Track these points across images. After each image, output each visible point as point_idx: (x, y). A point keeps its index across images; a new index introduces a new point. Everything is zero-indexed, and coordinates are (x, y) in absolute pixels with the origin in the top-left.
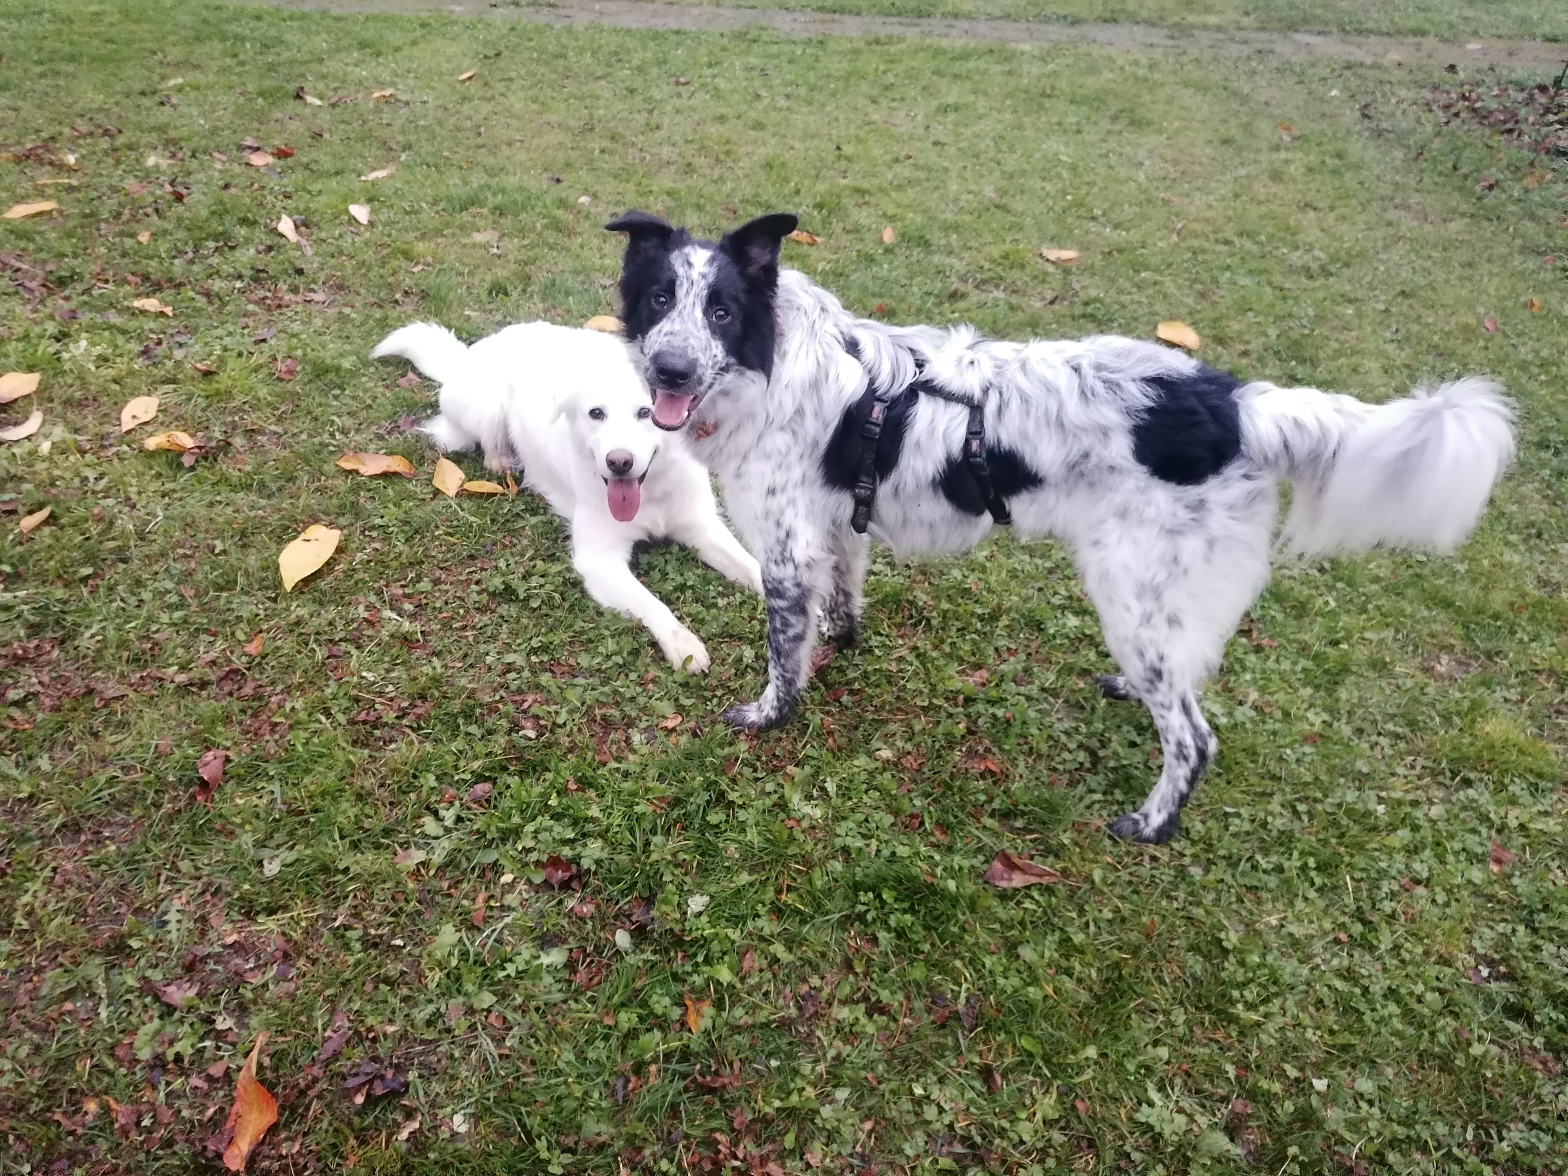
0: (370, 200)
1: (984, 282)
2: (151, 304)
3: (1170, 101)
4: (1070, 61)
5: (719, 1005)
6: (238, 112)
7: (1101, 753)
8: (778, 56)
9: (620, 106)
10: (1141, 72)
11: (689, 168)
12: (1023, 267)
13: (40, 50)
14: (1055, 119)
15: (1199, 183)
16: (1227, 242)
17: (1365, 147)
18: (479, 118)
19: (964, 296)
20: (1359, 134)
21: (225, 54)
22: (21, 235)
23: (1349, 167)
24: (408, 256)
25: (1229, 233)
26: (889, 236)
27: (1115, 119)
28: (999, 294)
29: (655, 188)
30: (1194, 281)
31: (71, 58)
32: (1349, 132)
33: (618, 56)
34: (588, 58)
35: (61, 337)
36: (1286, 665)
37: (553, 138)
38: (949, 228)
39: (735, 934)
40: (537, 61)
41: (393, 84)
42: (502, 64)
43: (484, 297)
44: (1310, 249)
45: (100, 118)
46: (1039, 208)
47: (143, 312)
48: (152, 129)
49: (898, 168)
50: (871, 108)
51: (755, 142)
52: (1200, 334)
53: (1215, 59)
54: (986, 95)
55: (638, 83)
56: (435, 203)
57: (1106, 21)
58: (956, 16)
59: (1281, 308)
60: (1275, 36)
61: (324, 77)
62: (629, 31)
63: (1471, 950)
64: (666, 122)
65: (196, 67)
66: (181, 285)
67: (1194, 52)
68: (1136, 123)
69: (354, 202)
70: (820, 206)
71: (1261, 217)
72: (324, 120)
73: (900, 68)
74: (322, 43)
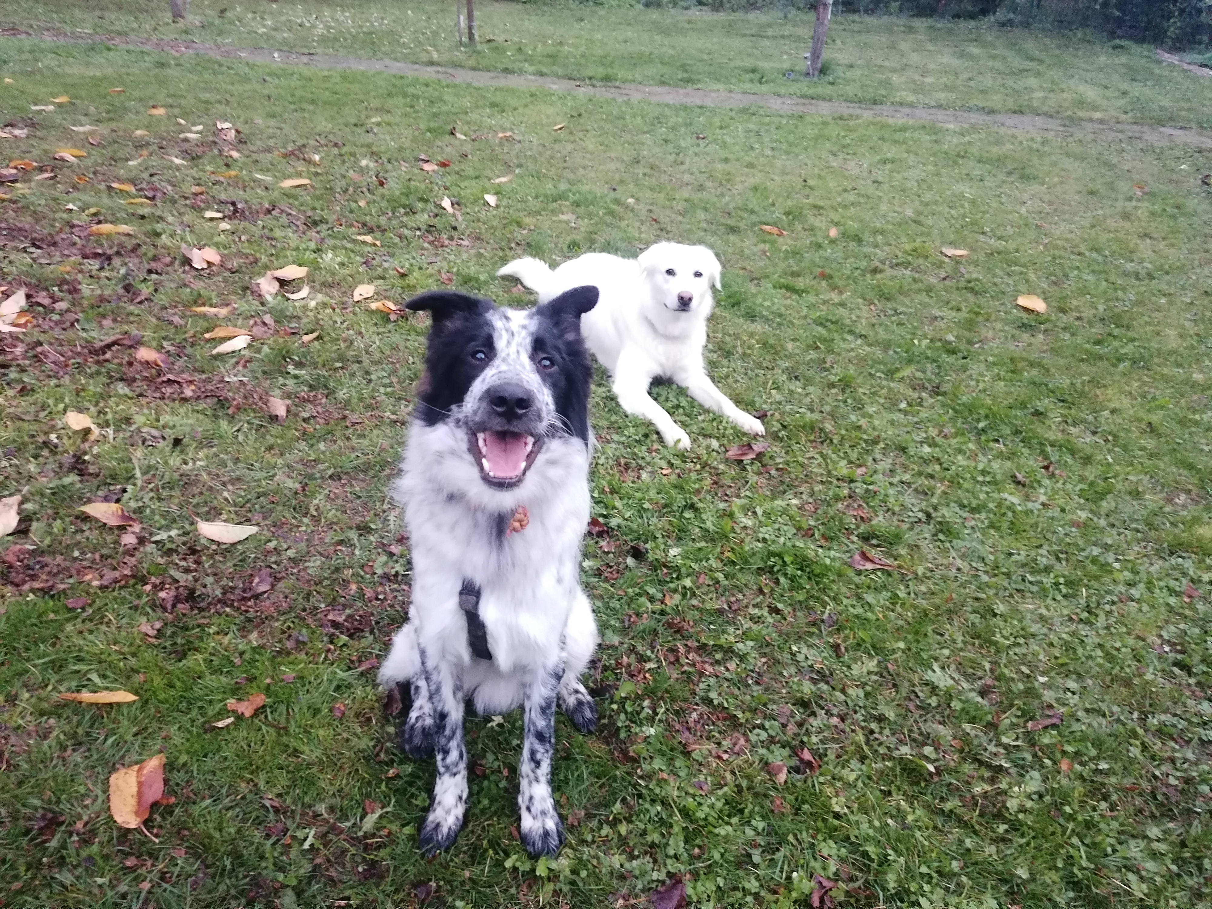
0: (497, 193)
1: (897, 265)
2: (368, 239)
3: (1055, 164)
4: (983, 136)
5: (684, 596)
6: (414, 140)
7: (934, 515)
8: (768, 124)
9: (656, 150)
10: (1035, 146)
11: (701, 188)
12: (926, 257)
13: (293, 95)
14: (965, 172)
15: (1067, 216)
16: (1079, 254)
17: (1199, 203)
18: (565, 152)
19: (881, 271)
20: (1198, 194)
21: (406, 105)
22: (288, 196)
23: (1184, 214)
24: (519, 224)
25: (1083, 248)
26: (833, 233)
27: (1010, 173)
28: (908, 272)
29: (677, 197)
30: (1051, 274)
31: (313, 102)
32: (1189, 192)
33: (658, 120)
34: (639, 120)
35: (317, 251)
36: (1069, 486)
37: (612, 166)
38: (876, 232)
39: (696, 567)
40: (606, 121)
41: (511, 130)
42: (582, 121)
43: (565, 249)
44: (1141, 261)
45: (331, 137)
46: (944, 224)
47: (364, 243)
48: (362, 146)
49: (846, 195)
50: (831, 158)
51: (747, 175)
52: (1048, 305)
53: (1094, 141)
54: (917, 154)
55: (671, 136)
56: (537, 197)
57: (1014, 112)
58: (901, 104)
59: (1111, 293)
60: (1145, 129)
61: (468, 123)
62: (668, 105)
63: (1160, 636)
64: (688, 161)
65: (388, 112)
66: (385, 230)
67: (1078, 135)
68: (1025, 178)
69: (488, 193)
70: (788, 214)
71: (1108, 240)
72: (468, 148)
73: (855, 135)
74: (467, 102)
